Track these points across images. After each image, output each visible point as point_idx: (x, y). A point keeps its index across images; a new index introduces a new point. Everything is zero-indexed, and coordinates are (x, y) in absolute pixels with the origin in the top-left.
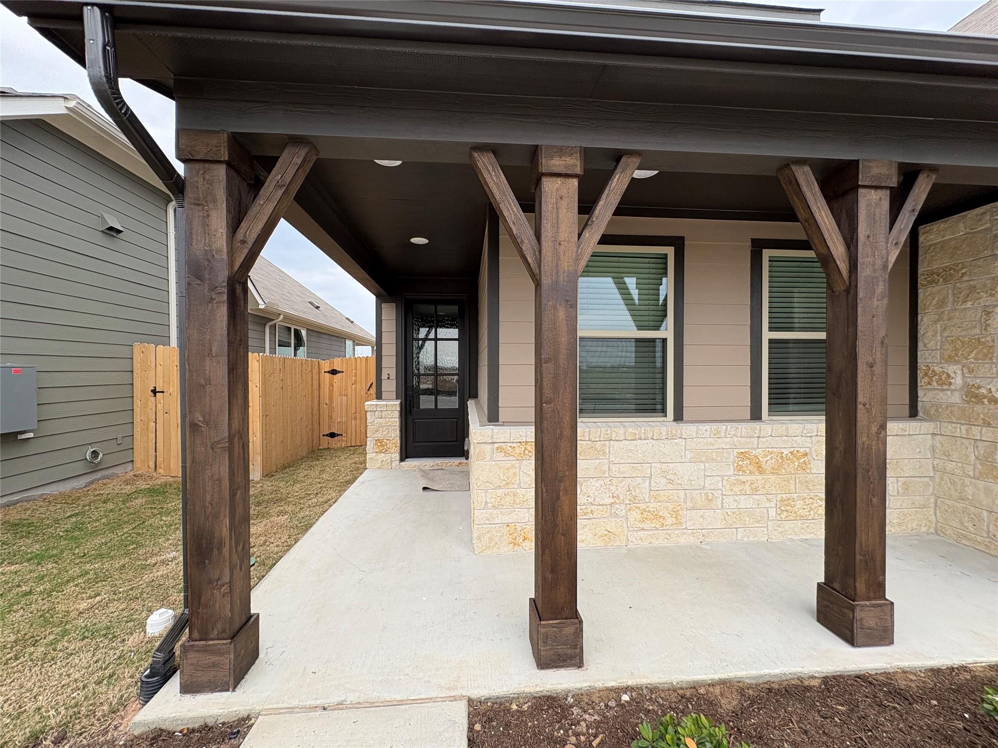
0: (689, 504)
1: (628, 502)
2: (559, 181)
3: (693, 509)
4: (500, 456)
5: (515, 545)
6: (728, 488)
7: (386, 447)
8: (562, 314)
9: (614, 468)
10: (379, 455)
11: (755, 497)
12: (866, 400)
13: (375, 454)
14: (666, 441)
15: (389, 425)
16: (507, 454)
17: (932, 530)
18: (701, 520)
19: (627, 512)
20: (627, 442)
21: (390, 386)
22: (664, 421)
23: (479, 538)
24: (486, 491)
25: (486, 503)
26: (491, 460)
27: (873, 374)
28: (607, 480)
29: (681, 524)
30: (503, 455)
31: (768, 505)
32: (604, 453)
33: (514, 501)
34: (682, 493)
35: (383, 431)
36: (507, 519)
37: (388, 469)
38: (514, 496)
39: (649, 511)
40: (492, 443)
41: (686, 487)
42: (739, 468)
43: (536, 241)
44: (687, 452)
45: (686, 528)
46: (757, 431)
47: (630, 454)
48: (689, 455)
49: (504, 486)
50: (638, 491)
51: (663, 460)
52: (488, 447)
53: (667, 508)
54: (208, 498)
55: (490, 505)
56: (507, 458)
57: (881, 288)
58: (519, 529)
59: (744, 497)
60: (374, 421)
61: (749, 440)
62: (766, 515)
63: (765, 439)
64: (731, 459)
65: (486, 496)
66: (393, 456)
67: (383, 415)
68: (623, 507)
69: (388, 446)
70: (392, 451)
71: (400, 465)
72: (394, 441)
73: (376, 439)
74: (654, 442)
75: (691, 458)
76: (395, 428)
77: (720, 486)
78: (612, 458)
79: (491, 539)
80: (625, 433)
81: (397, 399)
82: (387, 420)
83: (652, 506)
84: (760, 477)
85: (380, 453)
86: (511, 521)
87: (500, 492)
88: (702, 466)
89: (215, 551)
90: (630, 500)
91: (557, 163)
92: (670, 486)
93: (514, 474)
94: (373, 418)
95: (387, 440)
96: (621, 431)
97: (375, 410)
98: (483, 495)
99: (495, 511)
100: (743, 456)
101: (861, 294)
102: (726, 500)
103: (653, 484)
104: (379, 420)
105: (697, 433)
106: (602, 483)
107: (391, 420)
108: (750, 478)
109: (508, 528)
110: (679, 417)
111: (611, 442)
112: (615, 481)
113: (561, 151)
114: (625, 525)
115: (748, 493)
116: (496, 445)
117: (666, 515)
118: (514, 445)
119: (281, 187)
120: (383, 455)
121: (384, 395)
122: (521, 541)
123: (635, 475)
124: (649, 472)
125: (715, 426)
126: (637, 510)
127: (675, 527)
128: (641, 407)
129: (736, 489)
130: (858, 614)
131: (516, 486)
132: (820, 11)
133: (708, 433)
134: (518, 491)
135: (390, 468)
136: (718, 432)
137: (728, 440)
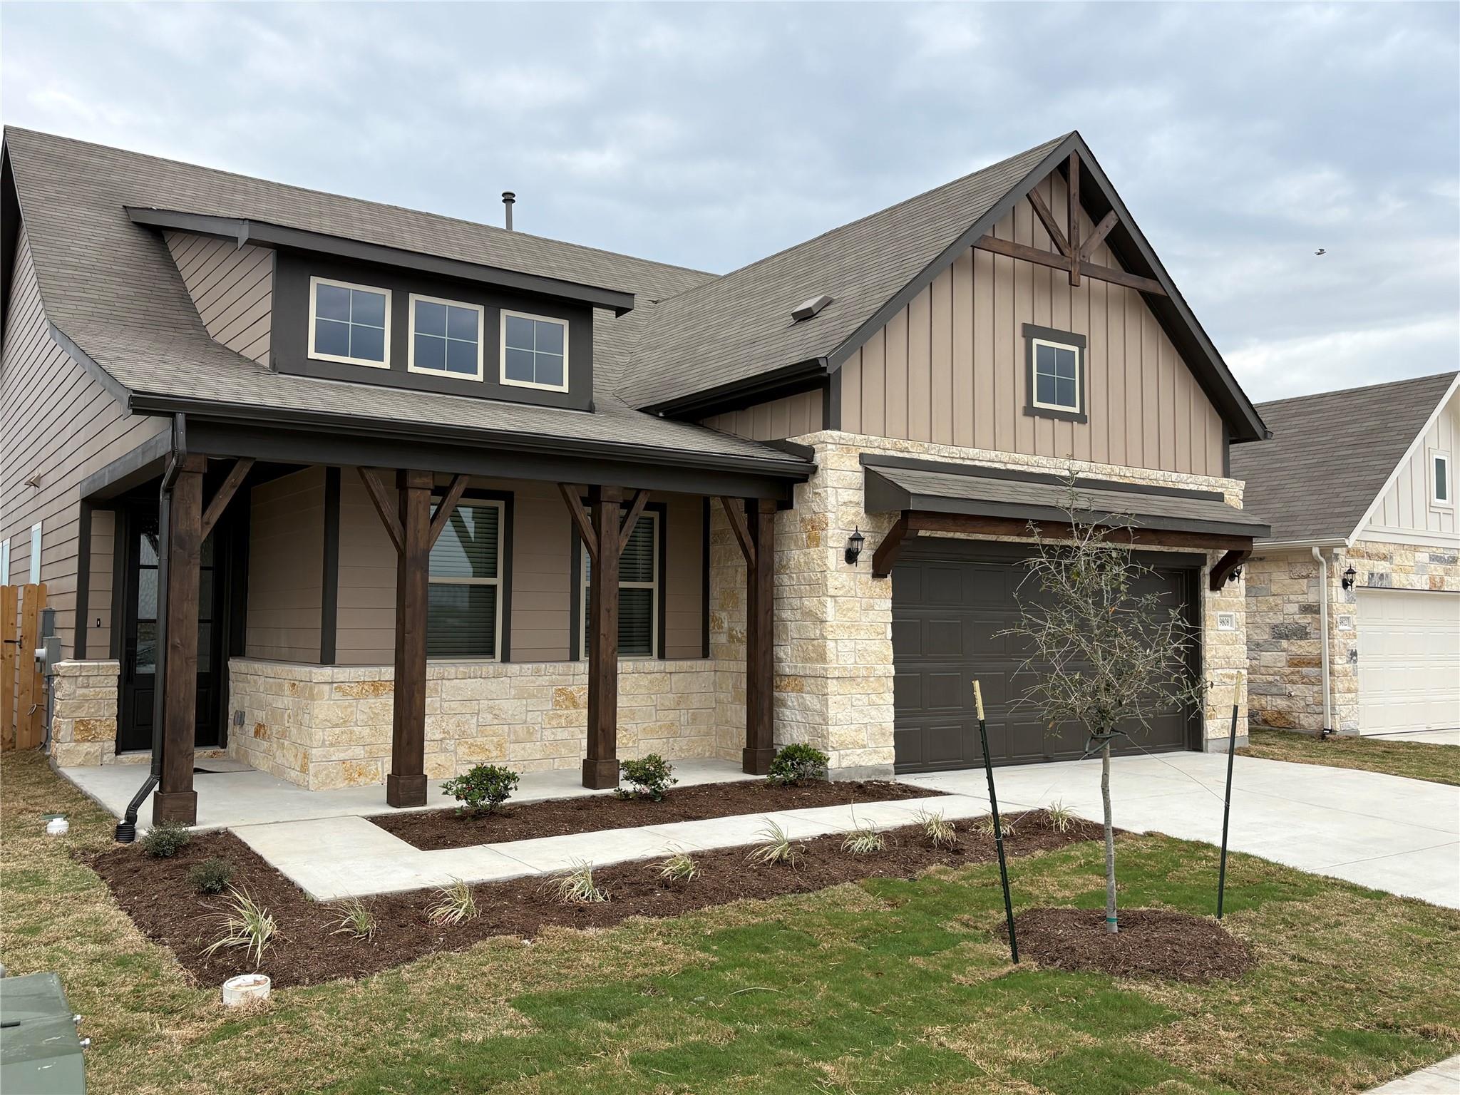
0: (513, 738)
1: (457, 737)
2: (419, 492)
3: (516, 742)
4: (337, 696)
5: (351, 780)
6: (547, 720)
7: (93, 732)
8: (419, 576)
9: (445, 705)
10: (82, 744)
11: (570, 729)
12: (606, 633)
13: (74, 744)
14: (493, 680)
15: (101, 699)
16: (345, 693)
17: (714, 755)
18: (522, 752)
19: (456, 747)
20: (458, 681)
21: (99, 637)
22: (492, 662)
23: (316, 776)
24: (323, 730)
25: (324, 740)
26: (330, 699)
27: (609, 616)
28: (439, 717)
29: (505, 756)
30: (341, 694)
31: (580, 736)
32: (437, 691)
33: (351, 738)
34: (506, 727)
35: (89, 708)
36: (342, 756)
37: (96, 765)
38: (351, 733)
39: (476, 746)
40: (332, 683)
41: (510, 722)
42: (557, 703)
43: (402, 528)
44: (512, 690)
45: (509, 761)
46: (572, 669)
47: (460, 692)
48: (513, 692)
49: (342, 724)
50: (466, 727)
51: (490, 697)
52: (327, 687)
53: (492, 741)
54: (182, 695)
55: (327, 743)
56: (345, 698)
57: (615, 563)
58: (355, 765)
59: (560, 730)
60: (75, 692)
61: (566, 677)
62: (579, 746)
63: (579, 677)
64: (550, 696)
65: (324, 735)
66: (106, 745)
67: (91, 682)
68: (453, 742)
69: (98, 731)
70: (105, 738)
71: (116, 759)
72: (108, 723)
73: (78, 720)
74: (482, 680)
75: (515, 695)
76: (110, 701)
77: (540, 721)
78: (444, 696)
79: (327, 776)
80: (456, 673)
81: (112, 657)
82: (98, 689)
83: (479, 740)
84: (574, 711)
85: (84, 741)
86: (347, 758)
87: (337, 730)
88: (524, 702)
89: (185, 732)
90: (459, 735)
91: (418, 481)
92: (496, 722)
93: (352, 712)
94: (73, 687)
95: (96, 721)
96: (452, 670)
97: (77, 674)
98: (321, 733)
99: (332, 749)
100: (560, 692)
101: (603, 567)
102: (545, 733)
103: (481, 720)
104: (84, 691)
105: (521, 671)
106: (434, 719)
107: (105, 689)
108: (566, 712)
109: (344, 766)
110: (506, 659)
111: (444, 681)
112: (446, 717)
113: (421, 473)
114: (454, 759)
115: (564, 725)
116: (335, 685)
117: (492, 748)
118: (353, 685)
119: (234, 487)
120: (88, 744)
121: (89, 652)
122: (356, 776)
123: (464, 711)
124: (477, 708)
125: (535, 665)
126: (465, 745)
127: (499, 759)
128: (472, 650)
129: (554, 723)
130: (599, 767)
131: (352, 724)
132: (634, 294)
133: (530, 671)
134: (355, 729)
135: (99, 763)
136: (539, 671)
137: (547, 678)
